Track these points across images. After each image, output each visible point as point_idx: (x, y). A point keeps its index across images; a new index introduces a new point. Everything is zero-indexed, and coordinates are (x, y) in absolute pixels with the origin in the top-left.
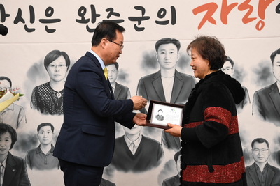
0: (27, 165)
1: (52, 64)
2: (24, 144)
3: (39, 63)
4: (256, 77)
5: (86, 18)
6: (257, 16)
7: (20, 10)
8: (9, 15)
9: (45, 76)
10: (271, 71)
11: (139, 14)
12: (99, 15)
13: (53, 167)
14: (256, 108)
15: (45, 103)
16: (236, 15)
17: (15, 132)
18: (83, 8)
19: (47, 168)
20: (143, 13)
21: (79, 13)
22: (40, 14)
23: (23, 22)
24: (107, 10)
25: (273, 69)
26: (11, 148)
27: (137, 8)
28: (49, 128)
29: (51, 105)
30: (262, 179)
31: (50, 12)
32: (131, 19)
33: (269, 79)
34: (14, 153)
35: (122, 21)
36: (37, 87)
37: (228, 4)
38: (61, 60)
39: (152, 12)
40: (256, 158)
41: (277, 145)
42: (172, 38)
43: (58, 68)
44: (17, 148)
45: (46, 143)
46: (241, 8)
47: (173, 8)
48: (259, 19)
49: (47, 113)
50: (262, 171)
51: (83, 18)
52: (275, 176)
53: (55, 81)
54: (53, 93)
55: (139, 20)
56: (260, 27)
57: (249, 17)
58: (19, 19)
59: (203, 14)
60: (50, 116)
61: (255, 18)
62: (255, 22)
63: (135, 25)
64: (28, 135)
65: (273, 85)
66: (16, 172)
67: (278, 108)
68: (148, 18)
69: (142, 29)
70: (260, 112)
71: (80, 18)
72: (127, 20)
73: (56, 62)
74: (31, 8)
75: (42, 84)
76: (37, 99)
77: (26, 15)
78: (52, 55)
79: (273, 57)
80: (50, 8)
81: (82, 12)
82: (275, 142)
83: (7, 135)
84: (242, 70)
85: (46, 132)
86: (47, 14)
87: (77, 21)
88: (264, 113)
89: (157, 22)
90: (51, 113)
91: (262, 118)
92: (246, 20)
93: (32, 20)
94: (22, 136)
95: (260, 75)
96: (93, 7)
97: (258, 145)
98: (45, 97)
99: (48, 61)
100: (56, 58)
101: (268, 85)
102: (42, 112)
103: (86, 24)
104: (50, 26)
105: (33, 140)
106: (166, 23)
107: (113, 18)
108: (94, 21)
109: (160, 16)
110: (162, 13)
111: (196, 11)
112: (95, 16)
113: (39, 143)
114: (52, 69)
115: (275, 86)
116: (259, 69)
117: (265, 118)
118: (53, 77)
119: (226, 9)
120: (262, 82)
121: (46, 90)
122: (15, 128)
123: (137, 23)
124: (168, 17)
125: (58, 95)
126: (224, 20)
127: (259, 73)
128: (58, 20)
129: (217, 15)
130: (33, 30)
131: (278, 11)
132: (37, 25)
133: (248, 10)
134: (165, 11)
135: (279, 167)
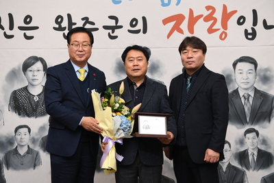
0: (4, 166)
1: (30, 69)
2: (2, 146)
3: (17, 68)
5: (63, 26)
6: (220, 27)
9: (23, 80)
10: (233, 78)
11: (112, 23)
12: (75, 24)
13: (29, 168)
15: (23, 106)
16: (201, 26)
18: (59, 17)
19: (23, 169)
20: (117, 22)
21: (57, 22)
22: (19, 22)
23: (3, 29)
24: (83, 19)
25: (235, 76)
27: (111, 17)
28: (26, 130)
29: (29, 108)
30: (225, 178)
31: (28, 20)
32: (106, 27)
33: (231, 85)
35: (97, 29)
36: (15, 91)
37: (195, 16)
38: (39, 65)
39: (125, 22)
41: (238, 146)
43: (36, 73)
45: (22, 144)
46: (206, 19)
47: (144, 19)
48: (222, 30)
49: (24, 116)
50: (224, 170)
51: (60, 26)
52: (236, 175)
53: (33, 85)
54: (30, 96)
55: (113, 28)
56: (224, 35)
57: (214, 28)
59: (171, 24)
60: (27, 118)
61: (219, 29)
62: (219, 33)
63: (109, 33)
64: (6, 137)
65: (234, 91)
67: (238, 112)
68: (121, 27)
69: (116, 37)
71: (57, 26)
72: (101, 29)
73: (34, 67)
74: (10, 16)
75: (20, 87)
76: (15, 103)
77: (5, 23)
78: (30, 61)
79: (235, 65)
80: (28, 16)
81: (59, 20)
82: (236, 143)
85: (23, 134)
86: (25, 22)
87: (54, 28)
89: (129, 31)
90: (29, 116)
92: (211, 31)
93: (11, 28)
96: (69, 16)
98: (23, 100)
99: (26, 66)
100: (34, 63)
102: (19, 115)
103: (63, 32)
104: (29, 33)
105: (10, 141)
106: (138, 32)
107: (88, 26)
109: (132, 25)
110: (134, 23)
111: (165, 22)
112: (71, 23)
113: (16, 144)
114: (30, 74)
115: (236, 92)
118: (31, 81)
119: (193, 20)
121: (24, 94)
123: (110, 31)
124: (140, 26)
125: (35, 98)
128: (37, 28)
129: (184, 26)
130: (12, 36)
131: (239, 23)
132: (16, 32)
133: (212, 21)
134: (137, 21)
135: (239, 167)
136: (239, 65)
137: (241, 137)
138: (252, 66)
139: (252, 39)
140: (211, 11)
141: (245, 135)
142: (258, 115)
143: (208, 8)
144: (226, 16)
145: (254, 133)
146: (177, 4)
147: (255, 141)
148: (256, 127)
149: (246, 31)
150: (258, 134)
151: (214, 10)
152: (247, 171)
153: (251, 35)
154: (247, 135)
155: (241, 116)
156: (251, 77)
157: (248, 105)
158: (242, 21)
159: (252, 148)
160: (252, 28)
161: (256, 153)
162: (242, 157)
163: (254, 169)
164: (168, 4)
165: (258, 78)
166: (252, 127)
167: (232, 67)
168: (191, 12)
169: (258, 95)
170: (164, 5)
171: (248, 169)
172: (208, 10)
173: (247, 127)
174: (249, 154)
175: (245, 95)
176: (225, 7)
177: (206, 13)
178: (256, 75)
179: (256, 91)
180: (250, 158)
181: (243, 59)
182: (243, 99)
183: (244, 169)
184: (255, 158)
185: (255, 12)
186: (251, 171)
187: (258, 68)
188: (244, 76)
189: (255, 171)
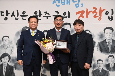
0: (14, 68)
2: (13, 61)
3: (19, 31)
4: (98, 37)
6: (99, 15)
7: (13, 12)
8: (9, 14)
10: (104, 35)
11: (56, 14)
12: (42, 14)
14: (99, 48)
16: (91, 15)
17: (10, 56)
18: (36, 11)
20: (58, 14)
22: (20, 13)
23: (14, 16)
24: (45, 12)
26: (9, 62)
27: (56, 12)
30: (101, 74)
31: (24, 13)
32: (54, 16)
33: (103, 38)
34: (9, 64)
35: (50, 16)
37: (89, 11)
39: (61, 13)
40: (98, 66)
41: (106, 62)
42: (68, 23)
44: (11, 62)
46: (93, 13)
47: (69, 12)
48: (99, 17)
51: (36, 15)
52: (105, 73)
56: (100, 19)
57: (96, 16)
58: (13, 15)
59: (79, 14)
61: (98, 16)
64: (15, 57)
66: (10, 71)
67: (106, 48)
70: (100, 50)
71: (35, 15)
72: (52, 16)
74: (17, 11)
77: (15, 14)
78: (24, 28)
79: (104, 30)
80: (24, 11)
81: (36, 13)
82: (105, 61)
83: (7, 57)
84: (94, 34)
86: (23, 13)
88: (101, 50)
91: (101, 52)
92: (95, 17)
93: (18, 16)
94: (12, 58)
95: (100, 37)
96: (40, 11)
97: (99, 62)
99: (23, 30)
100: (26, 29)
101: (103, 40)
104: (24, 18)
106: (66, 17)
107: (47, 15)
108: (40, 16)
110: (65, 14)
111: (77, 13)
112: (40, 14)
115: (105, 41)
116: (100, 34)
117: (102, 52)
119: (88, 13)
120: (101, 39)
122: (10, 55)
124: (67, 15)
126: (87, 17)
127: (99, 36)
128: (27, 16)
129: (84, 15)
130: (18, 19)
131: (106, 14)
132: (19, 17)
133: (96, 13)
134: (66, 13)
135: (106, 70)
136: (106, 30)
137: (107, 58)
138: (111, 31)
139: (111, 20)
140: (95, 9)
141: (109, 58)
142: (114, 50)
143: (94, 8)
144: (101, 11)
145: (113, 57)
146: (82, 7)
147: (113, 60)
148: (113, 55)
149: (109, 17)
150: (114, 57)
151: (96, 9)
152: (109, 72)
153: (111, 19)
154: (110, 58)
155: (107, 50)
156: (111, 35)
157: (110, 46)
158: (107, 13)
159: (112, 62)
160: (111, 16)
161: (113, 65)
162: (108, 66)
163: (112, 71)
164: (78, 7)
165: (114, 35)
166: (112, 54)
167: (103, 31)
168: (87, 10)
169: (114, 42)
170: (76, 7)
171: (110, 71)
172: (94, 9)
173: (110, 54)
174: (111, 65)
175: (109, 42)
176: (100, 8)
177: (93, 10)
178: (113, 34)
179: (113, 40)
180: (111, 66)
181: (108, 28)
182: (108, 43)
183: (108, 71)
184: (113, 67)
185: (112, 10)
186: (111, 71)
187: (114, 31)
188: (108, 34)
189: (113, 72)
